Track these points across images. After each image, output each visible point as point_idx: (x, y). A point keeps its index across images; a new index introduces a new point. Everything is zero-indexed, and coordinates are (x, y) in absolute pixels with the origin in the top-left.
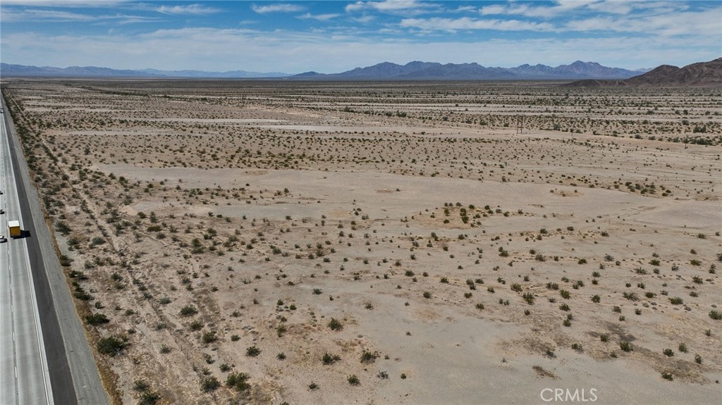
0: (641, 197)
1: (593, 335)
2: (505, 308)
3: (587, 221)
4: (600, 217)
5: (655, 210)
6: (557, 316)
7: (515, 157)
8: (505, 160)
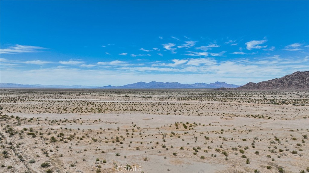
0: (259, 119)
1: (262, 167)
2: (215, 158)
3: (240, 127)
4: (245, 126)
5: (267, 123)
6: (241, 160)
7: (201, 109)
8: (198, 109)
